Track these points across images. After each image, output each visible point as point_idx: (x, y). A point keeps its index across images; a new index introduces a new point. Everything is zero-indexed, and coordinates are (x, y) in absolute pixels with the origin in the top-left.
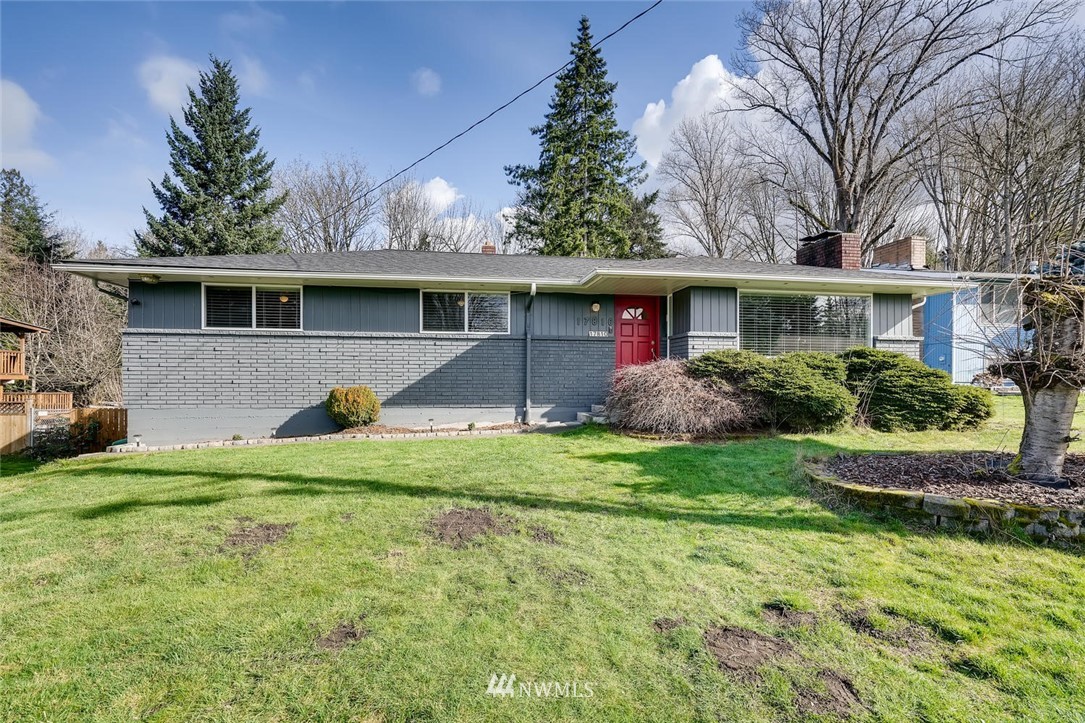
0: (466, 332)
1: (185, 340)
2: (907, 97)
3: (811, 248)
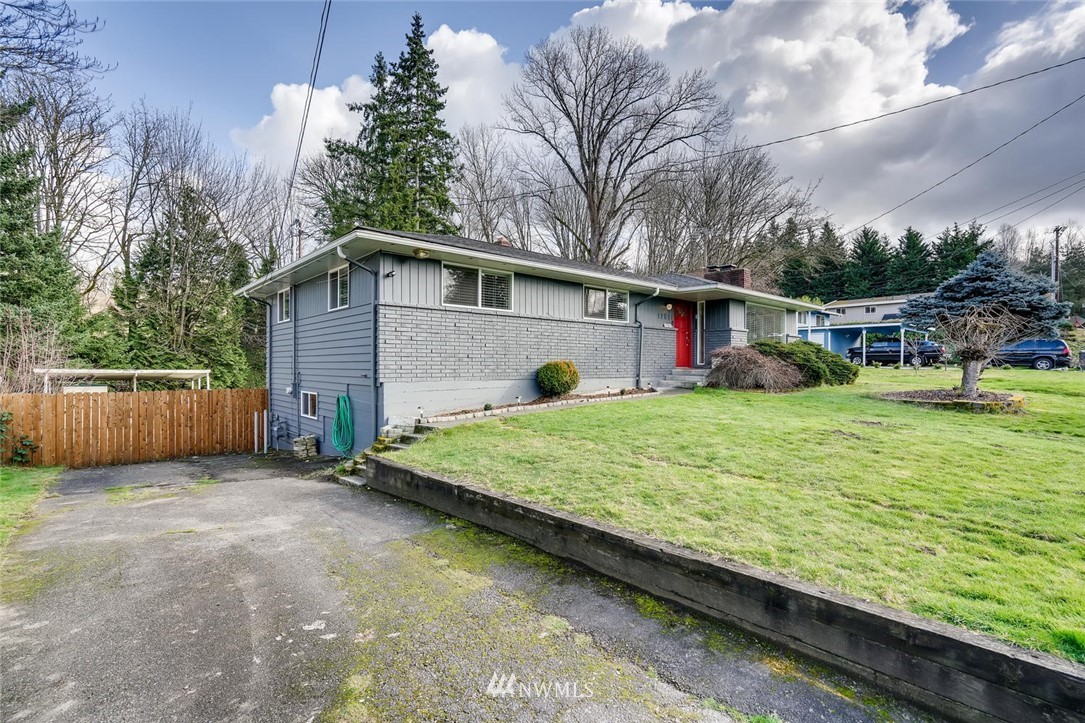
0: (608, 319)
1: (417, 314)
2: (639, 156)
3: (718, 274)
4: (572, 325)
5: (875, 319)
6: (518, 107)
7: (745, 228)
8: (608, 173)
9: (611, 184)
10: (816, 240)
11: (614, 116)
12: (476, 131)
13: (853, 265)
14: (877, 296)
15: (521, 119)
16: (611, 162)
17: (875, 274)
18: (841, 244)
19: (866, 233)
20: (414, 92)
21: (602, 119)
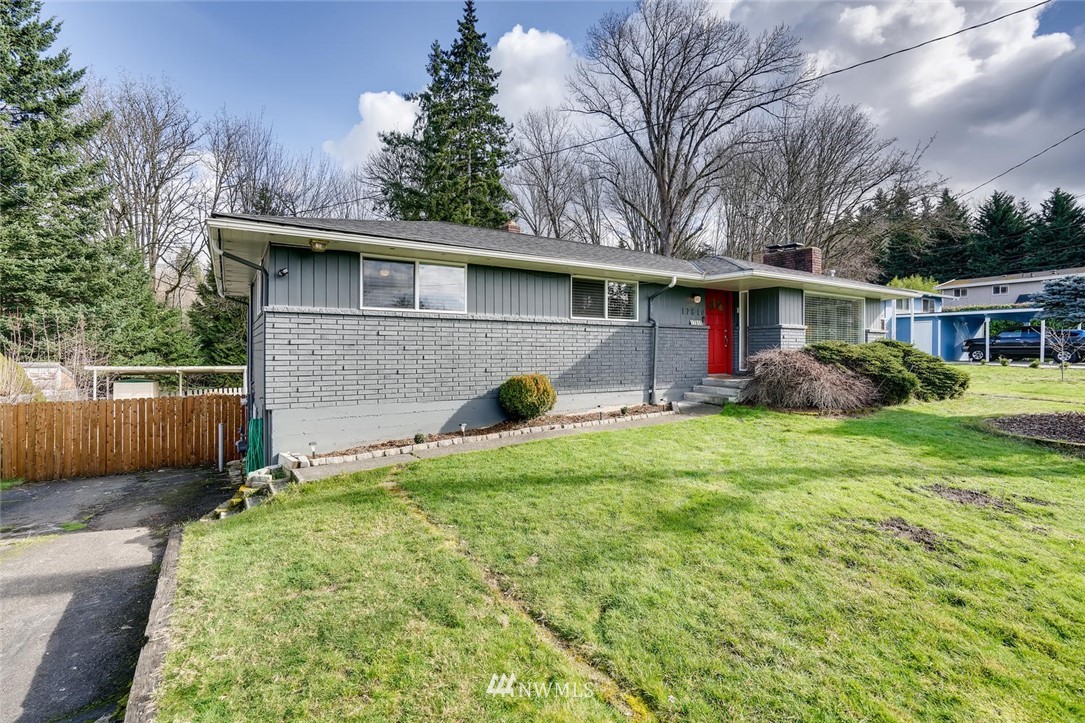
0: (607, 318)
2: (713, 128)
3: (780, 255)
4: (552, 327)
5: (1006, 303)
6: (583, 87)
7: (837, 201)
8: (679, 150)
9: (682, 161)
10: (933, 211)
11: (685, 87)
12: (541, 115)
13: (979, 237)
14: (1008, 273)
15: (586, 99)
16: (682, 137)
17: (1007, 247)
18: (964, 213)
19: (996, 199)
20: (466, 78)
21: (672, 91)
